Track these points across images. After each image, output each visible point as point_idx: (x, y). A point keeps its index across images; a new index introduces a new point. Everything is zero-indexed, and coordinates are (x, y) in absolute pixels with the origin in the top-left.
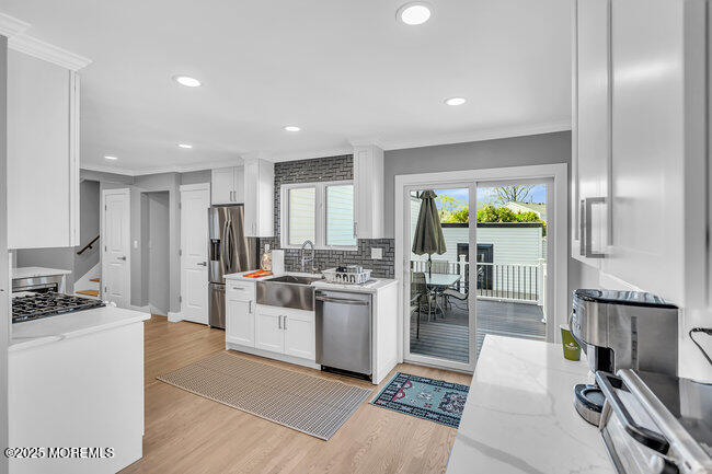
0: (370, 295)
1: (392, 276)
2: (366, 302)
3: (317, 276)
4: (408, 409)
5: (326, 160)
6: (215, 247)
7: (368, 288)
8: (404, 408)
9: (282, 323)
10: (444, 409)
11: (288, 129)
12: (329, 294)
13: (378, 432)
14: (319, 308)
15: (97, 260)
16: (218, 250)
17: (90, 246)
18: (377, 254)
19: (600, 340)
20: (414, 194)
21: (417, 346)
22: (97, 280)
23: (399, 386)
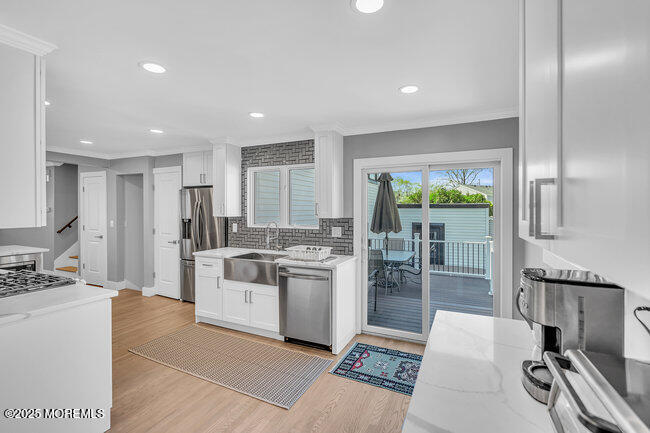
0: (330, 271)
1: (350, 252)
2: (326, 277)
3: (281, 253)
4: (366, 378)
5: (289, 145)
6: (186, 225)
7: (328, 264)
8: (362, 377)
9: (248, 298)
10: (400, 378)
11: (252, 115)
12: (292, 271)
13: (336, 400)
14: (283, 283)
15: (76, 239)
16: (189, 229)
17: (69, 225)
18: (337, 232)
19: (548, 319)
20: (372, 177)
21: (374, 318)
22: (76, 258)
23: (357, 356)
